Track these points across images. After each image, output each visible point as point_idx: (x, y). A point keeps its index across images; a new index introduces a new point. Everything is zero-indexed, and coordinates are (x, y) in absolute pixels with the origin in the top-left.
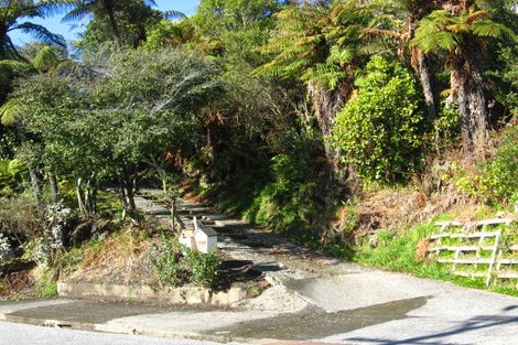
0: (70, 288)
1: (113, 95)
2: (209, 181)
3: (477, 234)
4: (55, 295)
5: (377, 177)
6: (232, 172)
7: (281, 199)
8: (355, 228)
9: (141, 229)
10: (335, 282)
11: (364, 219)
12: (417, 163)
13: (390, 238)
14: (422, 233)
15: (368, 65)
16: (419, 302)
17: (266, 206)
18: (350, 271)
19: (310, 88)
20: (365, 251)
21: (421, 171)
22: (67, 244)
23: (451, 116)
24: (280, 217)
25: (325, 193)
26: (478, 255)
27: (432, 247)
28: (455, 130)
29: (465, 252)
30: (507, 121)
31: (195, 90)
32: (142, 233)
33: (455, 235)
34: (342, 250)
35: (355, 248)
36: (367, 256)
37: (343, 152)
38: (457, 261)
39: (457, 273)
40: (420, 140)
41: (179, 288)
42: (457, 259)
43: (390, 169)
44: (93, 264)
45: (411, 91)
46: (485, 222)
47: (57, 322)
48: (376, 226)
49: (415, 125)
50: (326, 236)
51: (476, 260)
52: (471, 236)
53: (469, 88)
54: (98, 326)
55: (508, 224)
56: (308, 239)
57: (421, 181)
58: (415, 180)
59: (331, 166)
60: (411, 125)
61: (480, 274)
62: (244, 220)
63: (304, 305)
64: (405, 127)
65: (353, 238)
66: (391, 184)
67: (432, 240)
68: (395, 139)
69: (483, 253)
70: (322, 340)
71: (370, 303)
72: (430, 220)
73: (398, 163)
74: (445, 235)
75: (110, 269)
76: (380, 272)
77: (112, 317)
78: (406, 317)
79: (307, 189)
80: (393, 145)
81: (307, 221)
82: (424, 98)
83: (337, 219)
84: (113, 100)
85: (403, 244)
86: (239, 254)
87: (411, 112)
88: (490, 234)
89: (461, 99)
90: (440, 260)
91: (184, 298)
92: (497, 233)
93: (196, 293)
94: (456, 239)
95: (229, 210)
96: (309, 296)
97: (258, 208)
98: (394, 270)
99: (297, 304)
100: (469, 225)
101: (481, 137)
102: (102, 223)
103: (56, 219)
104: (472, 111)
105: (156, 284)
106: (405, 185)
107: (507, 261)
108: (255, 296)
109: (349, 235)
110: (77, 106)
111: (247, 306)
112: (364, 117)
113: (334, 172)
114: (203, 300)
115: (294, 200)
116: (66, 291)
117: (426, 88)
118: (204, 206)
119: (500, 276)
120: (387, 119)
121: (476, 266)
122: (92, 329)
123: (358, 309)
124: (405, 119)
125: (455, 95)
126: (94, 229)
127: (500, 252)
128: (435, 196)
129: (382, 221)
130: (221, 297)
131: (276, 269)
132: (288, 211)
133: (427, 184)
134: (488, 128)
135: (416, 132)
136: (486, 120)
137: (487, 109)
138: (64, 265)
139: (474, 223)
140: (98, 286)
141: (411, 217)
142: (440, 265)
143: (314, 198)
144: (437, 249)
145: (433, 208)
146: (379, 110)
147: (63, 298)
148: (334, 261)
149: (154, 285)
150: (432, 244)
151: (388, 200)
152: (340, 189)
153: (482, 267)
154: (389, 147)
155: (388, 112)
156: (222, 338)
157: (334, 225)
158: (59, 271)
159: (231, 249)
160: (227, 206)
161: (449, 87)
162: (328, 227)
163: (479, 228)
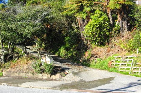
0: (7, 74)
1: (23, 18)
2: (45, 44)
3: (126, 60)
4: (2, 76)
5: (96, 43)
6: (52, 42)
7: (67, 49)
8: (90, 58)
9: (28, 57)
10: (87, 73)
11: (93, 55)
12: (107, 40)
13: (100, 61)
14: (110, 59)
15: (95, 12)
16: (112, 79)
17: (62, 51)
18: (90, 70)
19: (77, 18)
20: (93, 64)
21: (109, 42)
22: (6, 61)
23: (118, 27)
24: (67, 54)
25: (81, 48)
26: (126, 65)
27: (112, 63)
28: (119, 31)
29: (122, 65)
30: (133, 28)
31: (47, 17)
32: (28, 58)
33: (120, 60)
34: (86, 64)
35: (90, 63)
36: (94, 65)
37: (87, 36)
38: (120, 67)
39: (120, 71)
40: (109, 33)
41: (40, 74)
42: (120, 66)
43: (100, 41)
44: (13, 67)
45: (107, 20)
46: (129, 56)
47: (6, 84)
48: (96, 57)
49: (108, 29)
50: (81, 60)
51: (126, 67)
52: (124, 60)
53: (123, 19)
54: (19, 85)
55: (135, 57)
56: (76, 61)
57: (109, 45)
58: (107, 44)
59: (83, 40)
60: (107, 29)
61: (127, 71)
62: (56, 55)
63: (79, 79)
64: (105, 30)
65: (90, 60)
66: (100, 46)
67: (113, 61)
68: (102, 33)
69: (128, 65)
70: (90, 90)
71: (98, 79)
72: (112, 56)
73: (103, 40)
74: (117, 60)
75: (19, 68)
76: (98, 70)
77: (22, 82)
78: (110, 83)
79: (75, 46)
80: (101, 35)
81: (76, 56)
82: (110, 22)
83: (85, 55)
84: (23, 19)
85: (104, 62)
86: (57, 64)
87: (107, 25)
88: (130, 60)
89: (121, 22)
90: (115, 67)
91: (42, 77)
92: (132, 59)
93: (46, 76)
94: (120, 61)
95: (51, 52)
96: (80, 77)
97: (60, 52)
98: (102, 69)
99: (77, 79)
100: (124, 57)
101: (126, 33)
102: (16, 55)
103: (2, 54)
104: (124, 26)
105: (34, 73)
106: (104, 46)
107: (135, 67)
108: (64, 77)
109: (89, 60)
110: (12, 21)
111: (62, 79)
112: (94, 26)
113: (83, 42)
114: (48, 78)
115: (71, 49)
116: (6, 75)
117: (111, 19)
118: (44, 51)
119: (133, 71)
120: (100, 27)
121: (126, 69)
122: (17, 86)
123: (95, 80)
124: (105, 28)
125: (119, 21)
126: (14, 57)
127: (133, 65)
128: (112, 49)
129: (98, 56)
130: (54, 77)
131: (69, 69)
132: (70, 53)
133: (110, 46)
134: (128, 31)
135: (108, 31)
136: (127, 28)
137: (128, 25)
138: (5, 67)
139: (125, 57)
140: (16, 73)
141: (106, 55)
142: (115, 68)
143: (77, 49)
144: (114, 64)
145: (112, 52)
146: (98, 25)
147: (5, 77)
148: (84, 67)
149: (33, 73)
150: (113, 62)
151: (99, 50)
152: (85, 47)
153: (128, 69)
154: (100, 35)
155: (100, 25)
156: (59, 89)
157: (84, 57)
158: (3, 69)
159: (55, 63)
160: (51, 51)
161: (117, 19)
162: (82, 57)
163: (127, 58)
